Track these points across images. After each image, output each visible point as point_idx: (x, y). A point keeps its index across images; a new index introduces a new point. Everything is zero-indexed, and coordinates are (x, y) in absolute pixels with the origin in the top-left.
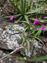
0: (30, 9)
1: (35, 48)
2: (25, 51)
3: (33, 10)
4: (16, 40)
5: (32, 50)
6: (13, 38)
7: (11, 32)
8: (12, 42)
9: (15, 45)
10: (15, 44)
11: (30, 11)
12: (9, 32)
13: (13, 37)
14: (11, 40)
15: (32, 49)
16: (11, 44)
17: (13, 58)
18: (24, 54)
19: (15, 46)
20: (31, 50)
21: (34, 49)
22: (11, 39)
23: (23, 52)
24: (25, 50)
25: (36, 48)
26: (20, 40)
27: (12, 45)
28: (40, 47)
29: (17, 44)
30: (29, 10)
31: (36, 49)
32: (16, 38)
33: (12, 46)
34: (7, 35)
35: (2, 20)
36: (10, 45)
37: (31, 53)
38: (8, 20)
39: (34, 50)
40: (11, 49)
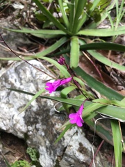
0: (100, 22)
1: (66, 155)
2: (39, 147)
3: (107, 26)
4: (21, 107)
5: (58, 156)
6: (16, 100)
7: (16, 81)
8: (12, 109)
9: (15, 122)
10: (16, 120)
11: (96, 28)
12: (10, 79)
13: (17, 98)
14: (8, 103)
15: (58, 154)
16: (7, 116)
17: (7, 153)
18: (34, 156)
19: (14, 125)
20: (54, 155)
21: (62, 156)
22: (10, 102)
23: (33, 151)
24: (41, 148)
25: (69, 156)
26: (33, 114)
27: (10, 120)
28: (82, 157)
29: (22, 122)
30: (93, 24)
31: (70, 159)
32: (23, 103)
33: (8, 121)
34: (4, 83)
35: (9, 35)
36: (3, 117)
37: (52, 163)
38: (26, 40)
39: (63, 160)
40: (4, 128)
